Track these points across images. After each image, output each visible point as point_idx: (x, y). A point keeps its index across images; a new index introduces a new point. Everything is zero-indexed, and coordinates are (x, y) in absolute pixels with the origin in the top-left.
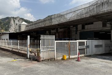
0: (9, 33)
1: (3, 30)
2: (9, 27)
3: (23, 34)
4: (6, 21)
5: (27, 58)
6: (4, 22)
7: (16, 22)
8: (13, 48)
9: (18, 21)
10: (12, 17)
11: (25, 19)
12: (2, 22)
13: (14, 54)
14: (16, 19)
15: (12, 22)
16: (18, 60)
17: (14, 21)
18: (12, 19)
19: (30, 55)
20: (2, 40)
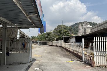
0: (76, 37)
1: (72, 35)
2: (77, 32)
3: (88, 37)
4: (76, 26)
5: (83, 61)
6: (74, 28)
7: (84, 26)
8: (74, 50)
9: (86, 25)
10: (80, 22)
11: (92, 22)
12: (72, 27)
13: (74, 55)
14: (83, 24)
15: (80, 26)
16: (74, 61)
17: (82, 26)
18: (80, 25)
19: (85, 58)
20: (71, 42)
